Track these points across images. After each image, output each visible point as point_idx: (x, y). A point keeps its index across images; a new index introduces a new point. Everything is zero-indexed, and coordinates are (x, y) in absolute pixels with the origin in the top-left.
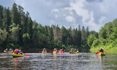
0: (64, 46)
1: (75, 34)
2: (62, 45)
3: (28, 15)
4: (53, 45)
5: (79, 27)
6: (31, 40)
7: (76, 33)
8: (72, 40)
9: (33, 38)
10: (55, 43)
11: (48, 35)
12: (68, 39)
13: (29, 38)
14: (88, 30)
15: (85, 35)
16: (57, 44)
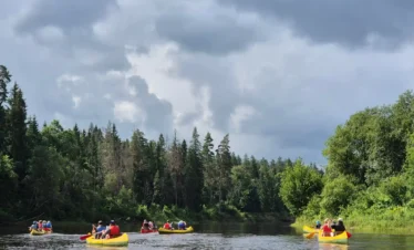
0: (145, 207)
1: (179, 163)
2: (135, 205)
3: (5, 80)
4: (104, 203)
5: (195, 135)
6: (22, 186)
7: (183, 160)
8: (170, 185)
9: (27, 177)
10: (109, 199)
11: (86, 167)
12: (156, 180)
13: (13, 174)
14: (227, 147)
15: (217, 167)
16: (119, 201)
